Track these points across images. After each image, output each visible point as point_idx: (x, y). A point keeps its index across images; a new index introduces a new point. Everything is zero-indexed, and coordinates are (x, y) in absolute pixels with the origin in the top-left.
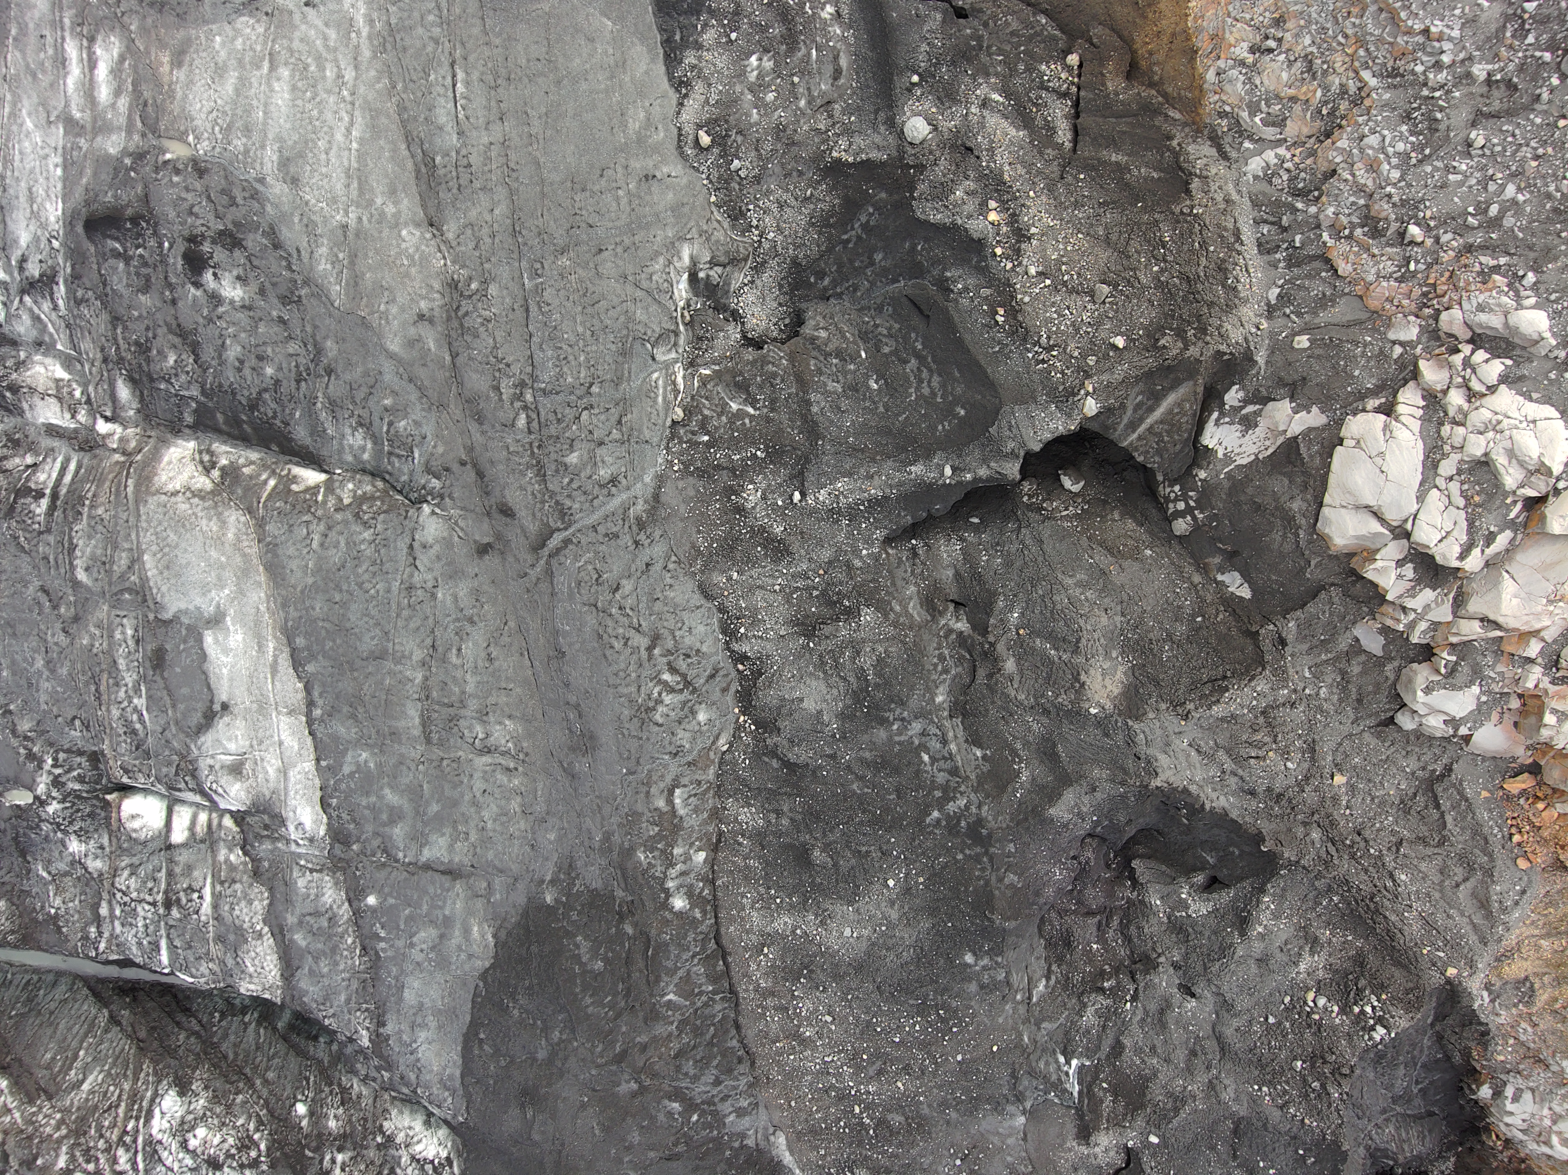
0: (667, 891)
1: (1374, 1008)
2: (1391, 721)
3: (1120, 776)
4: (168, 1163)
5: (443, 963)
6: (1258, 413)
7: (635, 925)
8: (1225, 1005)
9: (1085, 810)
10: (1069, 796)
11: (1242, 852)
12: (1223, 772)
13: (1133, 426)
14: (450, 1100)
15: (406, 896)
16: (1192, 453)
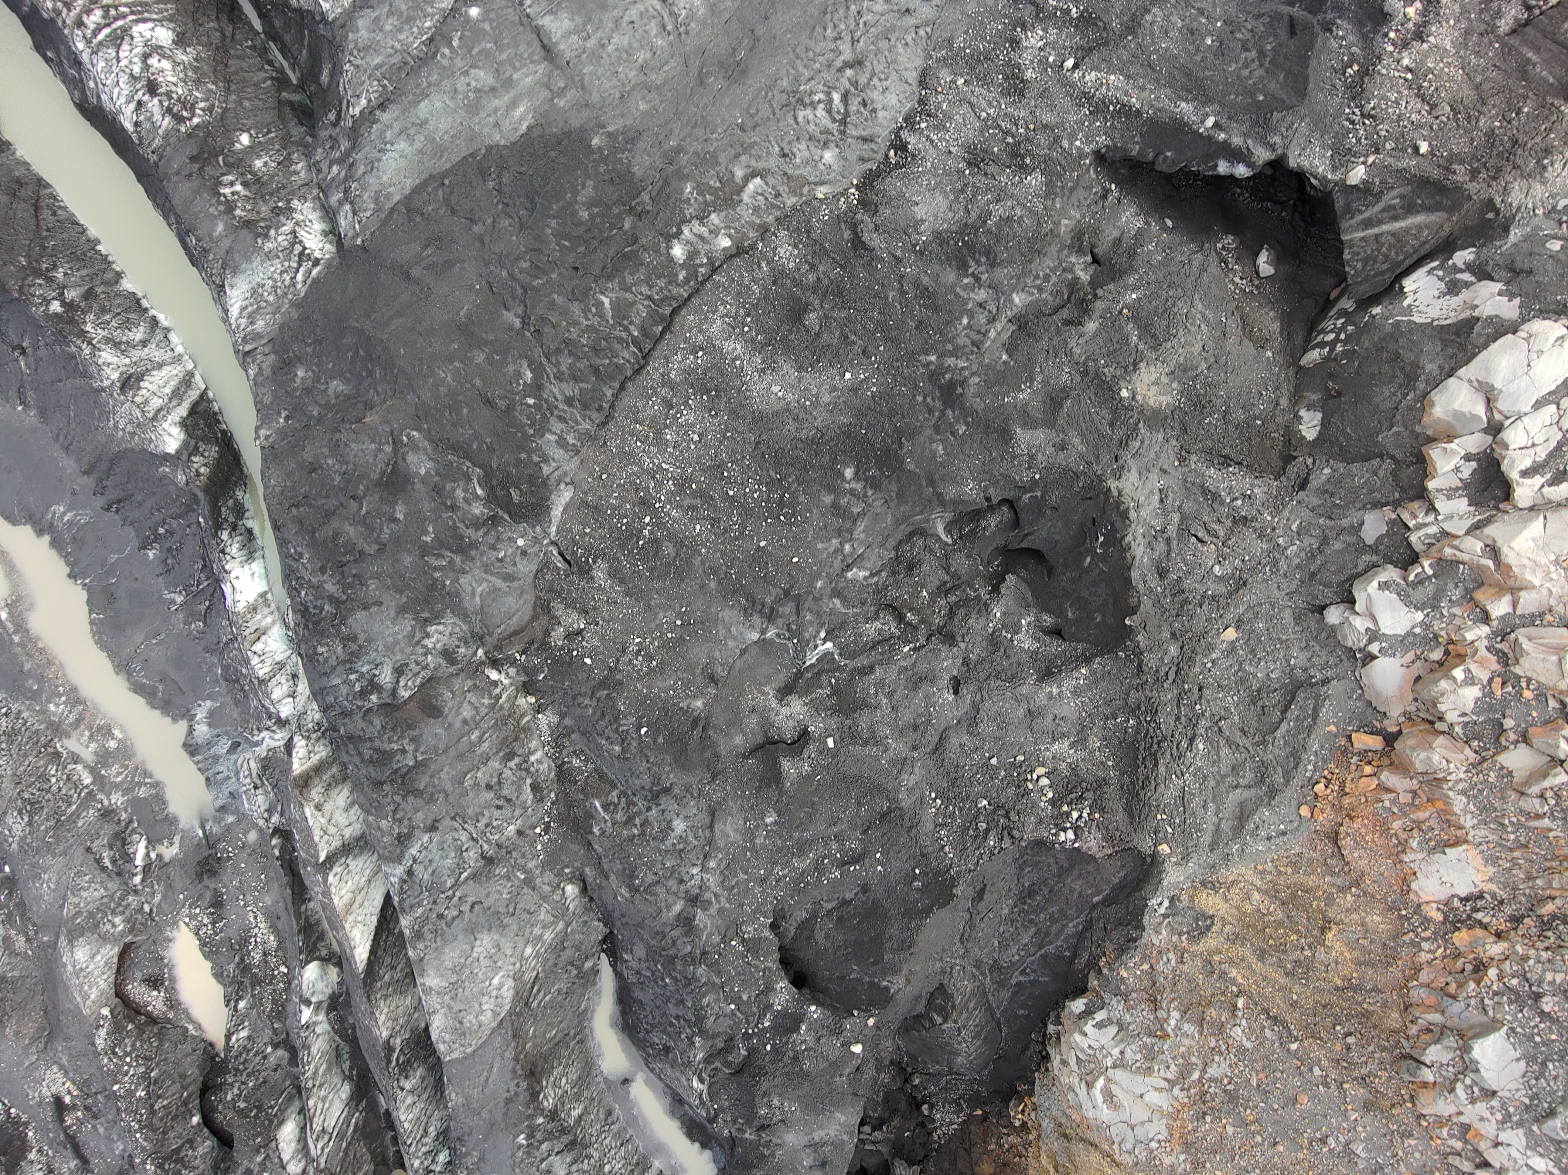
0: (680, 232)
1: (1080, 817)
2: (1321, 609)
3: (1091, 458)
4: (122, 54)
5: (473, 108)
6: (1467, 285)
7: (634, 227)
8: (972, 720)
9: (1040, 458)
10: (1040, 436)
11: (1103, 620)
12: (1163, 531)
13: (1368, 224)
14: (368, 214)
15: (501, 33)
16: (1389, 281)
